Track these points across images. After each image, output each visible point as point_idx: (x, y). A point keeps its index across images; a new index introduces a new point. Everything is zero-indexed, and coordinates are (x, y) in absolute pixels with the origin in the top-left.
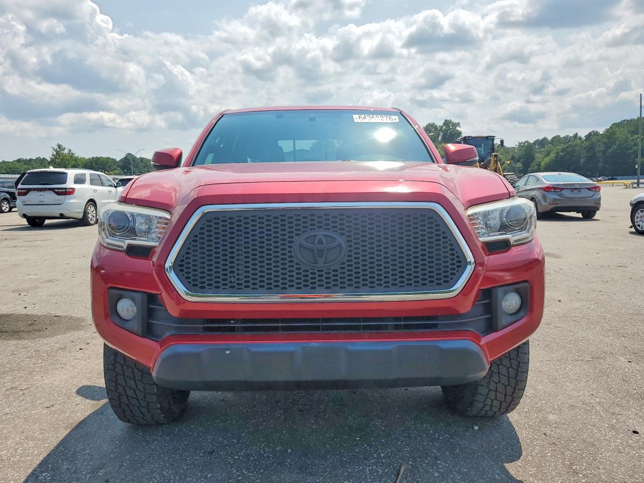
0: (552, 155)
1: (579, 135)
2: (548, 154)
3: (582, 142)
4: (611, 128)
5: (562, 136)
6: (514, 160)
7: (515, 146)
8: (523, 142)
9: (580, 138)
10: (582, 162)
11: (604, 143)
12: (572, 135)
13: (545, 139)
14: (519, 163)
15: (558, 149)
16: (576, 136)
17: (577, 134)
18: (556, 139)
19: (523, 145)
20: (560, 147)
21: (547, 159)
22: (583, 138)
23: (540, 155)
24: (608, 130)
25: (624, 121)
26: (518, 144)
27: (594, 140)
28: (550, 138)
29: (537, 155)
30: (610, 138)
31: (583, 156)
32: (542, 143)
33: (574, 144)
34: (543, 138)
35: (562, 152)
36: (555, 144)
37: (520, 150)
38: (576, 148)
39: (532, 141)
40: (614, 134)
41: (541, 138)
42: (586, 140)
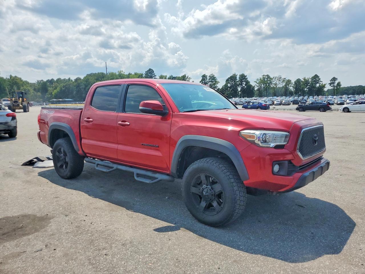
0: (58, 89)
1: (71, 79)
2: (56, 88)
3: (73, 83)
4: (86, 76)
5: (62, 79)
6: (35, 90)
7: (35, 83)
8: (40, 80)
9: (72, 81)
10: (74, 93)
11: (84, 84)
12: (68, 79)
13: (52, 80)
14: (39, 93)
15: (61, 86)
16: (69, 79)
17: (70, 78)
18: (59, 80)
19: (40, 82)
20: (62, 85)
21: (55, 91)
22: (73, 81)
23: (51, 89)
24: (85, 78)
25: (92, 73)
26: (37, 82)
27: (79, 82)
28: (55, 79)
29: (49, 88)
30: (86, 81)
31: (74, 90)
32: (51, 81)
33: (69, 83)
34: (51, 79)
35: (63, 88)
36: (59, 83)
37: (39, 85)
38: (70, 86)
39: (45, 80)
40: (88, 80)
41: (50, 79)
42: (75, 82)
